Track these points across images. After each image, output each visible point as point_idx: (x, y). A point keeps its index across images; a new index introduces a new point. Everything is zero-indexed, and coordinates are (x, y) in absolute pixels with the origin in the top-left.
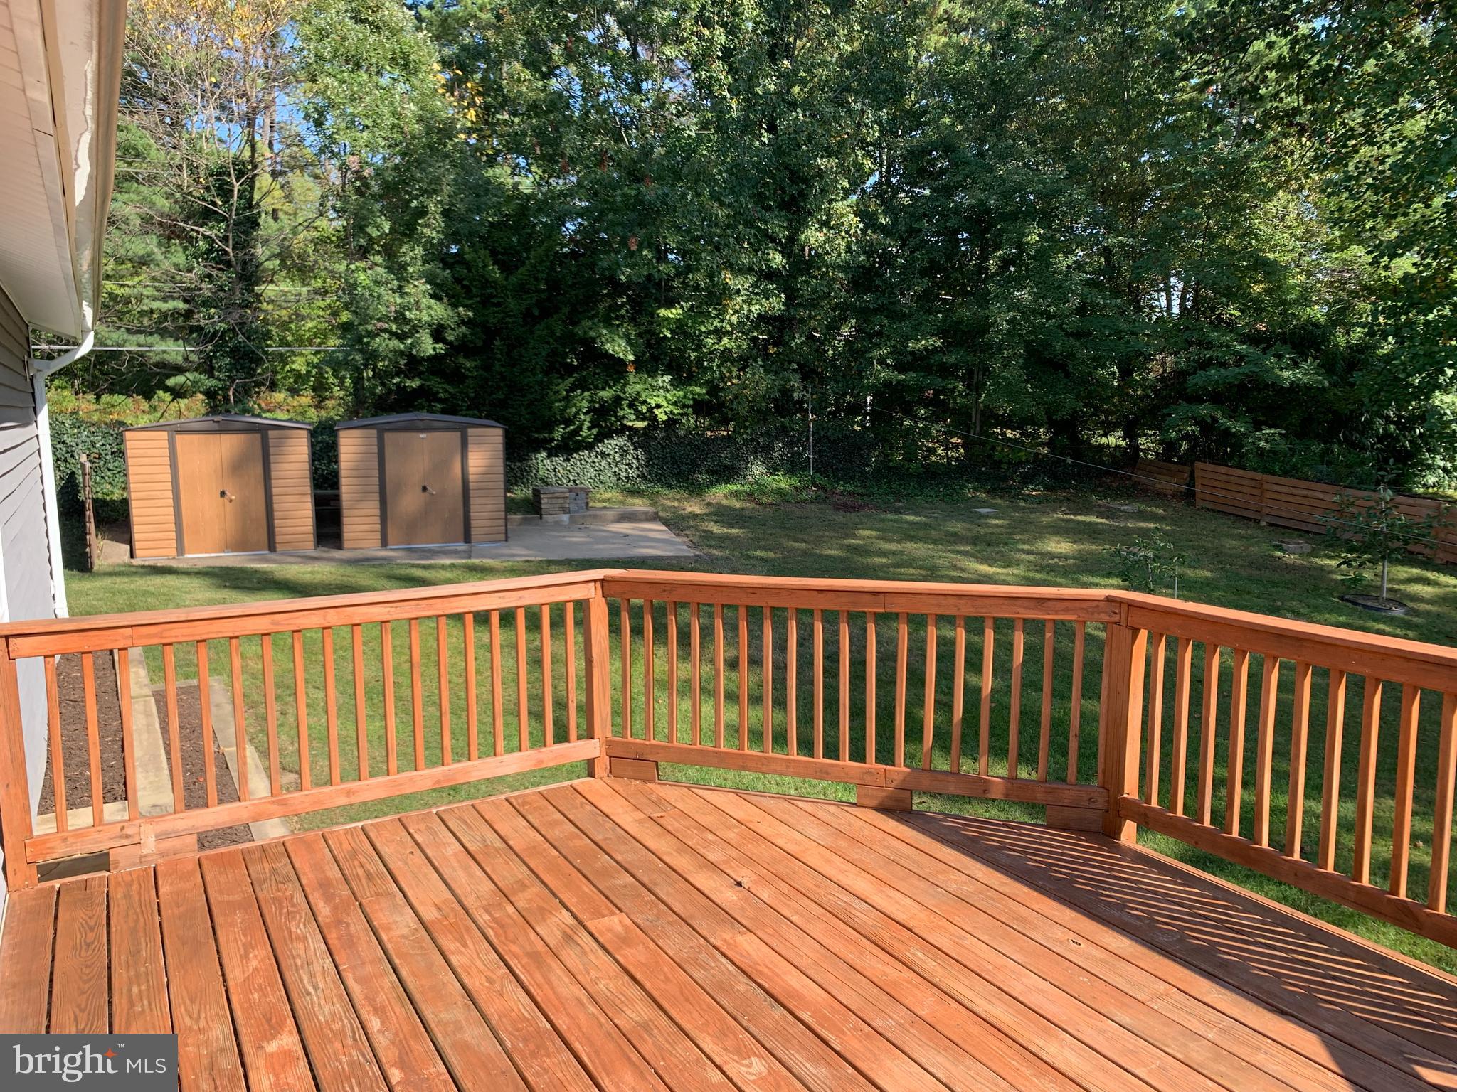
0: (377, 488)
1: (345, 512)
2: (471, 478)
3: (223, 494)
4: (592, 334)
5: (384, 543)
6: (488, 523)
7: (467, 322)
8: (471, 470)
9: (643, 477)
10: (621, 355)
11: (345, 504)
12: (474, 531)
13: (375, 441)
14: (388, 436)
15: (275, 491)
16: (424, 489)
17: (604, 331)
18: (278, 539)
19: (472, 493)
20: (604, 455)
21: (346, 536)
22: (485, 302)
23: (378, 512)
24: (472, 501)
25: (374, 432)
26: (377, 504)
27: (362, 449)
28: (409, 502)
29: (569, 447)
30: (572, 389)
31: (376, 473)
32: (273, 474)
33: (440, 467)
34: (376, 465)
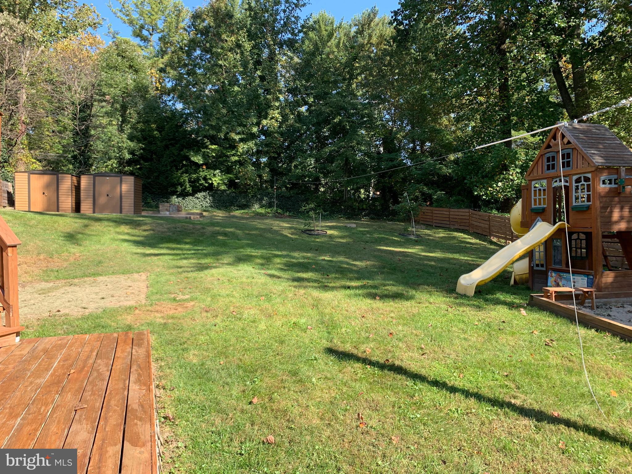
0: (92, 194)
1: (82, 202)
2: (123, 192)
3: (44, 193)
4: (187, 154)
5: (94, 212)
6: (128, 208)
7: (143, 149)
8: (123, 190)
9: (211, 206)
10: (197, 161)
11: (82, 199)
12: (123, 210)
13: (92, 179)
14: (97, 178)
15: (60, 193)
16: (108, 195)
17: (192, 153)
18: (60, 209)
19: (123, 198)
20: (198, 198)
21: (82, 209)
22: (150, 143)
23: (92, 202)
24: (123, 200)
25: (92, 176)
26: (92, 199)
27: (88, 182)
28: (102, 200)
29: (184, 195)
30: (182, 173)
31: (92, 189)
32: (60, 188)
33: (114, 188)
34: (92, 187)
